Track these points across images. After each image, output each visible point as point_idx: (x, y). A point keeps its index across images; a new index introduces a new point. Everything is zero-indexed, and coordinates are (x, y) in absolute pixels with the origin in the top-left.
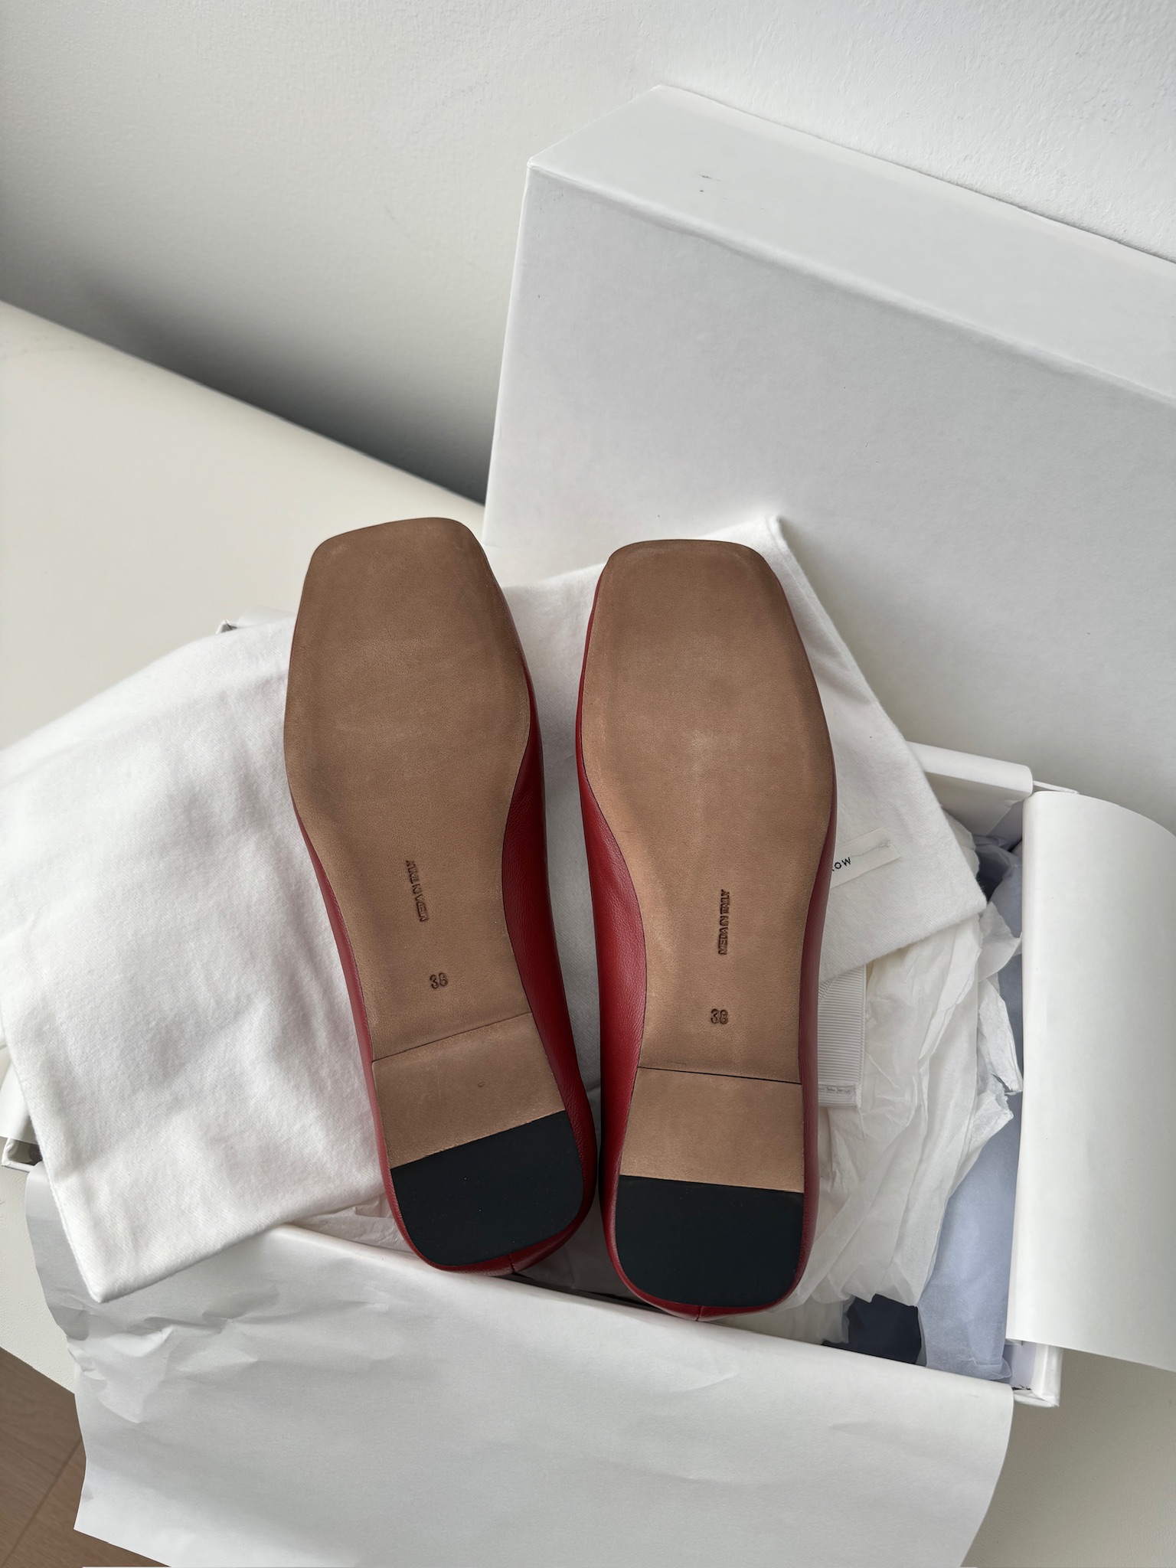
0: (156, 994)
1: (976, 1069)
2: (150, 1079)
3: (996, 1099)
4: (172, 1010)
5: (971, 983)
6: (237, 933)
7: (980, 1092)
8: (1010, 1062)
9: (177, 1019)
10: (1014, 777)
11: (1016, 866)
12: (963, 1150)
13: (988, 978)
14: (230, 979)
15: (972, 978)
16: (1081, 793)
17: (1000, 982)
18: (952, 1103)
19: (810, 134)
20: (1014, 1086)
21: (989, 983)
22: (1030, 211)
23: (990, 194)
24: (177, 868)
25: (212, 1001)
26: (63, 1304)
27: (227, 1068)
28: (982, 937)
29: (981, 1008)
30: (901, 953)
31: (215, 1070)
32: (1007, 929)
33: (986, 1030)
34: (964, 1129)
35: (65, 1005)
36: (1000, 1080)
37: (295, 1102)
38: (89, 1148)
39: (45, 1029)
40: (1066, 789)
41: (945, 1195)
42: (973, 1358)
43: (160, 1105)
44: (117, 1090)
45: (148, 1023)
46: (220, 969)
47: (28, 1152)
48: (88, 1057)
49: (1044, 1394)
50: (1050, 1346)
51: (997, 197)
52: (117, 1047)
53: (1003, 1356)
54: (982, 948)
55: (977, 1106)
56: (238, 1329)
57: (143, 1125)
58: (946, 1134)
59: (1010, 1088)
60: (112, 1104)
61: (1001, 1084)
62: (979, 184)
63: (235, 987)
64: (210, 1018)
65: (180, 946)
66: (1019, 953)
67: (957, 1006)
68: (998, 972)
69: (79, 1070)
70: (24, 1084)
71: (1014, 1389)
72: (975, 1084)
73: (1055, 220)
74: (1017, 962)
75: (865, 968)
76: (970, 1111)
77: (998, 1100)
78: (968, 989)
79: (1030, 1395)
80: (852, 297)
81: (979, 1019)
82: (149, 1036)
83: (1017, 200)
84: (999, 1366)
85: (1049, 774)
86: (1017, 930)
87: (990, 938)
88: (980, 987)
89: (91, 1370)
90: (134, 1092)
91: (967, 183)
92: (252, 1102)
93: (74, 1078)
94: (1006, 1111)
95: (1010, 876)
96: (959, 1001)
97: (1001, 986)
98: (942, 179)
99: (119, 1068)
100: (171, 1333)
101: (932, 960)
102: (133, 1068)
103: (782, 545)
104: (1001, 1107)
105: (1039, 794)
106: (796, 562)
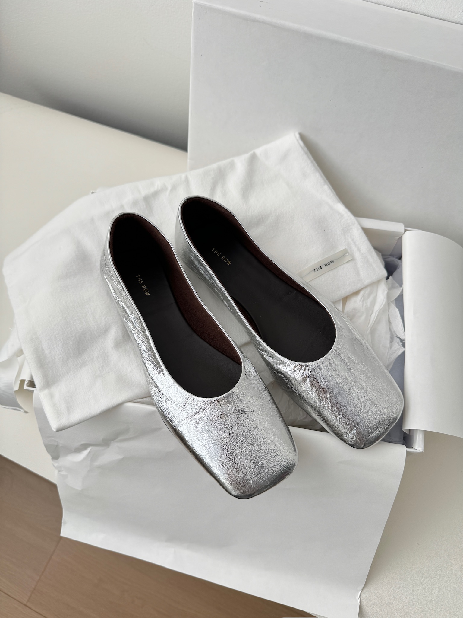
0: (74, 324)
2: (74, 354)
4: (81, 329)
5: (385, 301)
7: (390, 342)
8: (401, 329)
9: (83, 333)
10: (397, 227)
13: (391, 301)
14: (102, 318)
16: (424, 230)
17: (396, 303)
20: (402, 338)
21: (392, 303)
25: (96, 326)
26: (49, 443)
27: (102, 351)
28: (388, 287)
29: (389, 312)
30: (356, 293)
31: (98, 351)
32: (397, 285)
33: (392, 320)
34: (386, 354)
35: (40, 329)
36: (399, 338)
39: (34, 337)
40: (418, 229)
43: (77, 364)
44: (61, 359)
45: (72, 334)
47: (32, 384)
48: (50, 347)
49: (417, 448)
50: (419, 430)
52: (61, 343)
54: (388, 290)
55: (391, 346)
56: (115, 446)
57: (72, 371)
60: (59, 364)
63: (104, 321)
64: (95, 332)
65: (83, 307)
66: (402, 293)
67: (380, 309)
68: (395, 299)
69: (47, 352)
71: (407, 447)
72: (390, 339)
75: (342, 301)
76: (389, 347)
77: (398, 343)
78: (384, 304)
81: (389, 316)
82: (73, 339)
84: (402, 440)
85: (410, 225)
86: (401, 284)
87: (391, 288)
88: (389, 304)
89: (62, 471)
90: (68, 359)
92: (112, 362)
93: (45, 355)
95: (399, 268)
97: (396, 305)
99: (62, 351)
100: (91, 450)
101: (369, 295)
102: (67, 350)
103: (301, 143)
104: (399, 347)
105: (407, 232)
106: (307, 150)
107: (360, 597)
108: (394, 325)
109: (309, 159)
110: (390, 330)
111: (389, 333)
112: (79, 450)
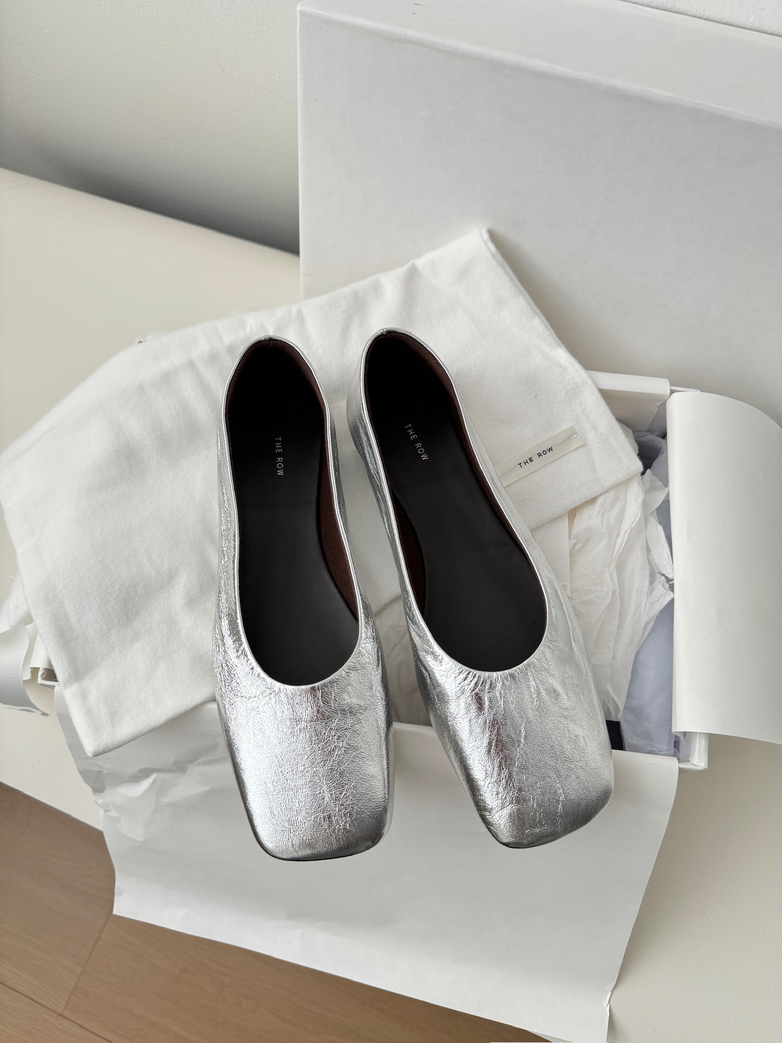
0: (117, 569)
1: (648, 572)
2: (118, 622)
3: (661, 586)
4: (128, 578)
5: (639, 514)
7: (651, 584)
8: (668, 562)
9: (132, 584)
10: (657, 386)
11: (664, 447)
12: (644, 619)
13: (649, 514)
16: (702, 391)
17: (658, 515)
18: (634, 590)
20: (670, 576)
21: (651, 516)
22: (640, 4)
25: (153, 572)
26: (87, 768)
27: (166, 612)
28: (644, 488)
29: (646, 531)
30: (592, 501)
31: (159, 614)
32: (660, 484)
33: (651, 545)
34: (643, 606)
35: (61, 580)
36: (664, 575)
38: (84, 667)
39: (50, 596)
40: (692, 390)
41: (634, 650)
42: (655, 748)
43: (125, 637)
44: (98, 630)
45: (114, 587)
47: (51, 674)
48: (78, 611)
49: (697, 762)
50: (700, 733)
52: (96, 603)
53: (674, 747)
54: (645, 496)
55: (651, 591)
56: (195, 771)
57: (116, 650)
58: (632, 609)
59: (669, 579)
60: (95, 639)
61: (663, 577)
63: (167, 562)
64: (153, 582)
65: (130, 539)
66: (668, 497)
67: (632, 529)
68: (658, 509)
69: (73, 619)
71: (680, 761)
72: (648, 579)
73: (657, 9)
75: (567, 516)
76: (647, 594)
77: (663, 586)
78: (637, 519)
79: (689, 764)
81: (646, 539)
82: (115, 595)
84: (671, 749)
85: (680, 381)
86: (666, 483)
87: (649, 490)
88: (646, 519)
89: (110, 811)
90: (109, 630)
92: (184, 632)
93: (71, 624)
94: (668, 594)
95: (662, 453)
96: (633, 527)
97: (659, 519)
99: (98, 616)
100: (155, 778)
101: (612, 504)
102: (107, 615)
103: (492, 247)
104: (665, 591)
105: (675, 395)
106: (502, 258)
107: (609, 1002)
108: (655, 554)
109: (507, 273)
110: (650, 562)
111: (648, 568)
112: (136, 778)
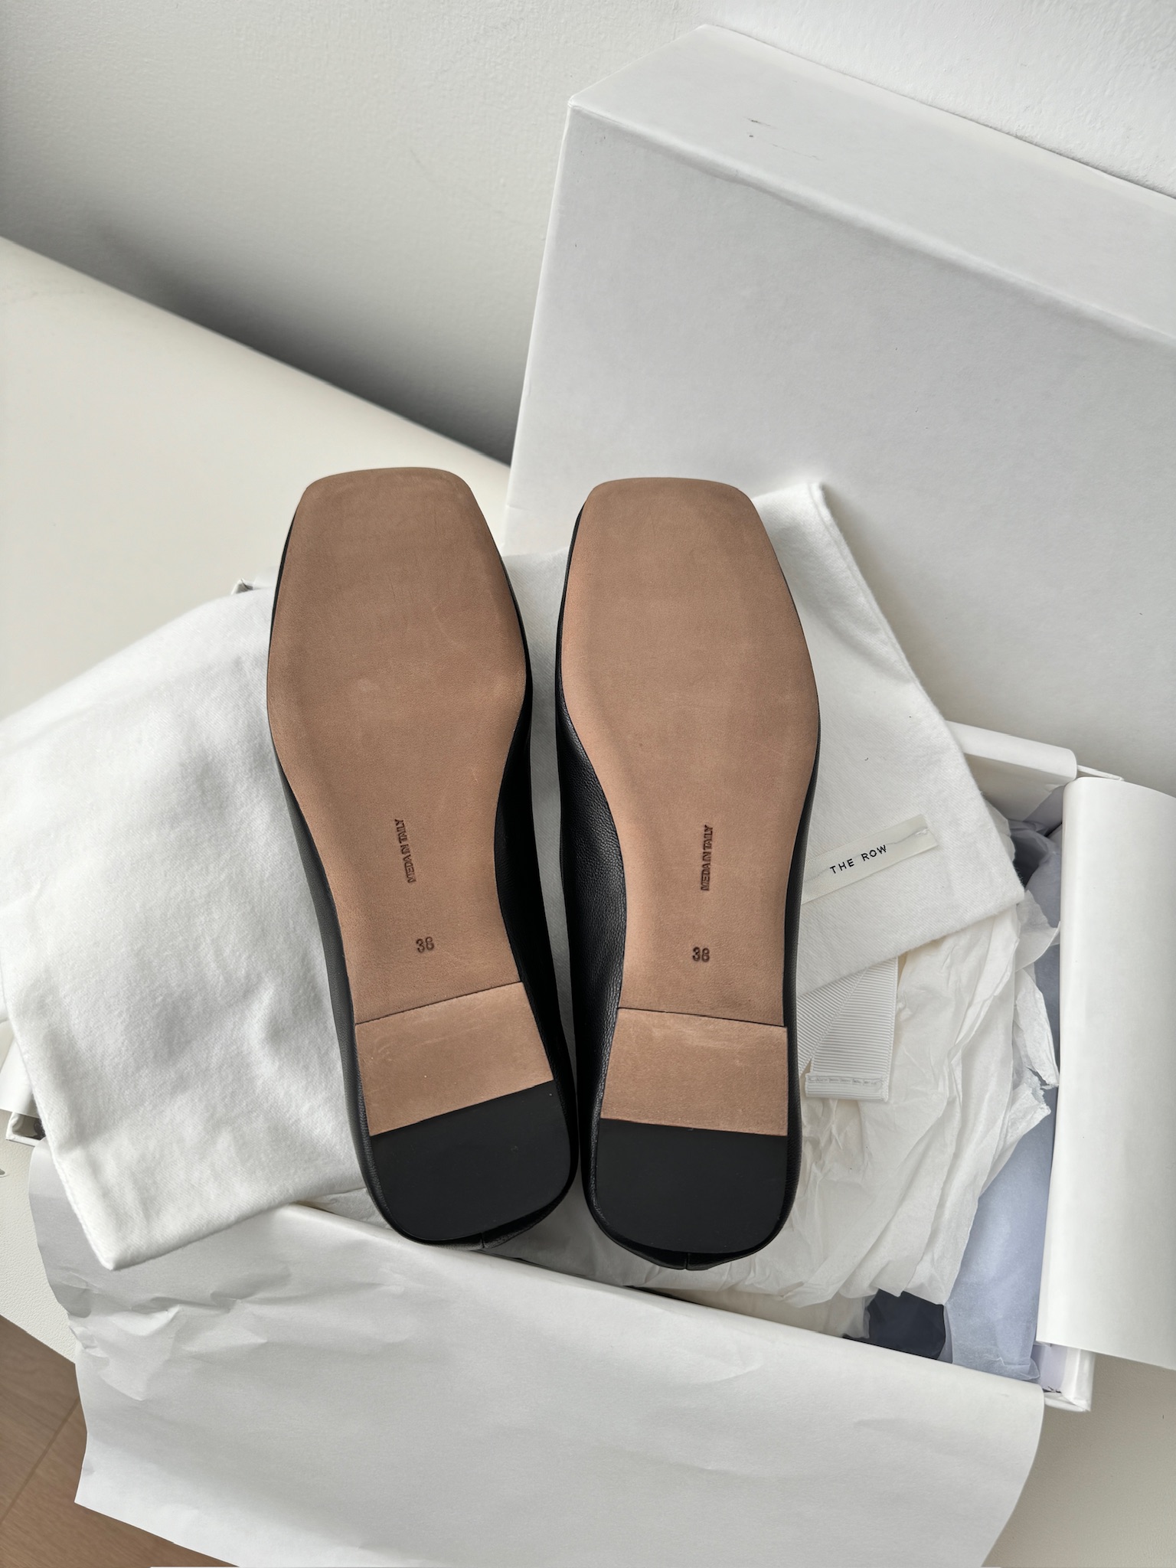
0: (163, 969)
1: (1012, 1062)
2: (155, 1056)
3: (1033, 1094)
4: (179, 986)
5: (1009, 973)
6: (249, 908)
7: (1016, 1085)
8: (1047, 1056)
9: (185, 995)
10: (1056, 761)
11: (1054, 853)
12: (998, 1146)
13: (1024, 968)
14: (240, 955)
15: (1010, 969)
16: (1127, 780)
17: (1037, 974)
18: (987, 1096)
19: (862, 80)
20: (1051, 1080)
21: (1026, 974)
22: (1092, 167)
23: (1050, 148)
24: (188, 840)
25: (221, 978)
26: (65, 1283)
27: (235, 1047)
28: (1020, 927)
29: (1018, 999)
30: (935, 943)
31: (221, 1048)
32: (1044, 919)
33: (1023, 1023)
34: (1000, 1122)
35: (69, 978)
36: (1036, 1074)
37: (304, 1083)
38: (93, 1124)
39: (47, 1002)
40: (1111, 776)
41: (978, 1193)
42: (1000, 1358)
43: (165, 1083)
44: (120, 1066)
45: (155, 998)
46: (230, 946)
47: (31, 1126)
48: (91, 1032)
49: (1075, 1398)
50: (1082, 1351)
51: (1057, 151)
52: (121, 1023)
53: (1031, 1357)
54: (1020, 937)
55: (1013, 1100)
57: (147, 1103)
58: (980, 1128)
59: (1047, 1082)
60: (115, 1080)
61: (1037, 1078)
62: (1039, 137)
63: (245, 964)
64: (218, 995)
65: (189, 919)
66: (1057, 944)
67: (994, 997)
68: (1035, 963)
69: (82, 1044)
70: (26, 1057)
71: (1045, 1391)
72: (1011, 1078)
74: (1055, 952)
75: (897, 960)
76: (1006, 1105)
77: (1034, 1093)
78: (1006, 979)
79: (1060, 1398)
80: (908, 253)
81: (1015, 1009)
82: (156, 1011)
83: (1079, 155)
84: (1027, 1367)
85: (1095, 760)
86: (1055, 919)
87: (1027, 928)
88: (1017, 977)
89: (94, 1347)
90: (138, 1069)
91: (1027, 135)
92: (259, 1082)
93: (77, 1053)
94: (1042, 1106)
95: (1047, 862)
96: (996, 993)
97: (1037, 977)
98: (1000, 131)
99: (123, 1043)
100: (178, 1313)
101: (969, 950)
102: (138, 1044)
103: (825, 513)
104: (1036, 1102)
105: (1082, 779)
106: (839, 533)
108: (1027, 1039)
110: (1016, 1050)
111: (1013, 1056)
112: (145, 1309)
